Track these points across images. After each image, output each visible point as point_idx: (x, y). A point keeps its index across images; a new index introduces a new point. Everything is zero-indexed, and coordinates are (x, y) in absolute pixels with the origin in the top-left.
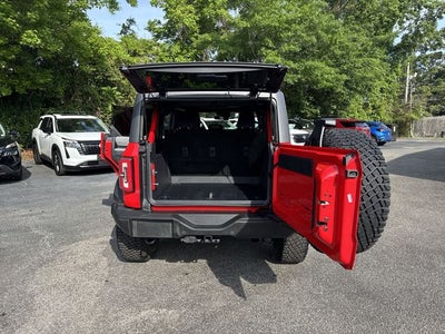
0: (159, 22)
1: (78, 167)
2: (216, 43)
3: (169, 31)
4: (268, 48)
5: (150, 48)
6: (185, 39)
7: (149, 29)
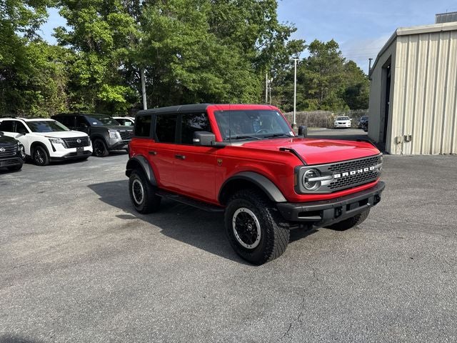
1: (63, 157)
4: (175, 63)
7: (57, 36)
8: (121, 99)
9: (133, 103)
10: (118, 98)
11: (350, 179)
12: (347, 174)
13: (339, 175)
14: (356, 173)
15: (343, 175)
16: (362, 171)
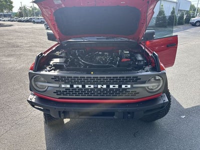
11: (84, 91)
12: (80, 86)
13: (68, 86)
14: (94, 88)
15: (75, 86)
16: (105, 86)
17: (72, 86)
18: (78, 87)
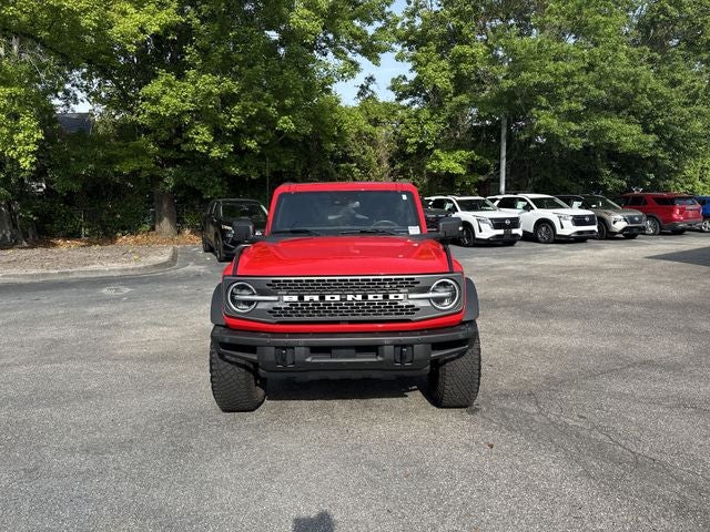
0: (405, 78)
2: (474, 103)
3: (416, 88)
5: (394, 113)
6: (436, 99)
7: (393, 89)
8: (460, 170)
9: (483, 174)
10: (454, 168)
11: (322, 307)
12: (316, 298)
13: (295, 298)
14: (341, 300)
15: (307, 298)
16: (359, 297)
17: (301, 298)
18: (311, 300)
